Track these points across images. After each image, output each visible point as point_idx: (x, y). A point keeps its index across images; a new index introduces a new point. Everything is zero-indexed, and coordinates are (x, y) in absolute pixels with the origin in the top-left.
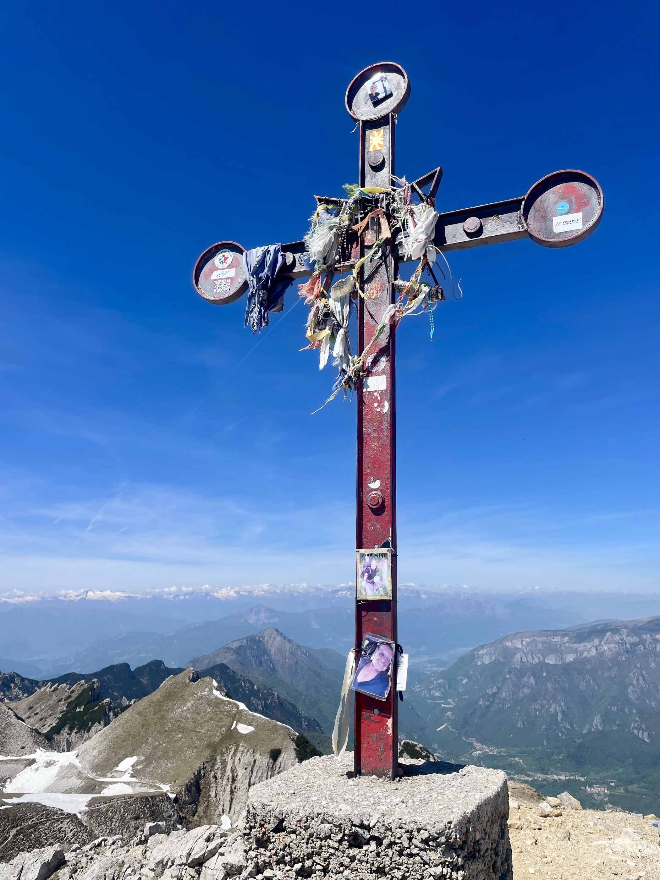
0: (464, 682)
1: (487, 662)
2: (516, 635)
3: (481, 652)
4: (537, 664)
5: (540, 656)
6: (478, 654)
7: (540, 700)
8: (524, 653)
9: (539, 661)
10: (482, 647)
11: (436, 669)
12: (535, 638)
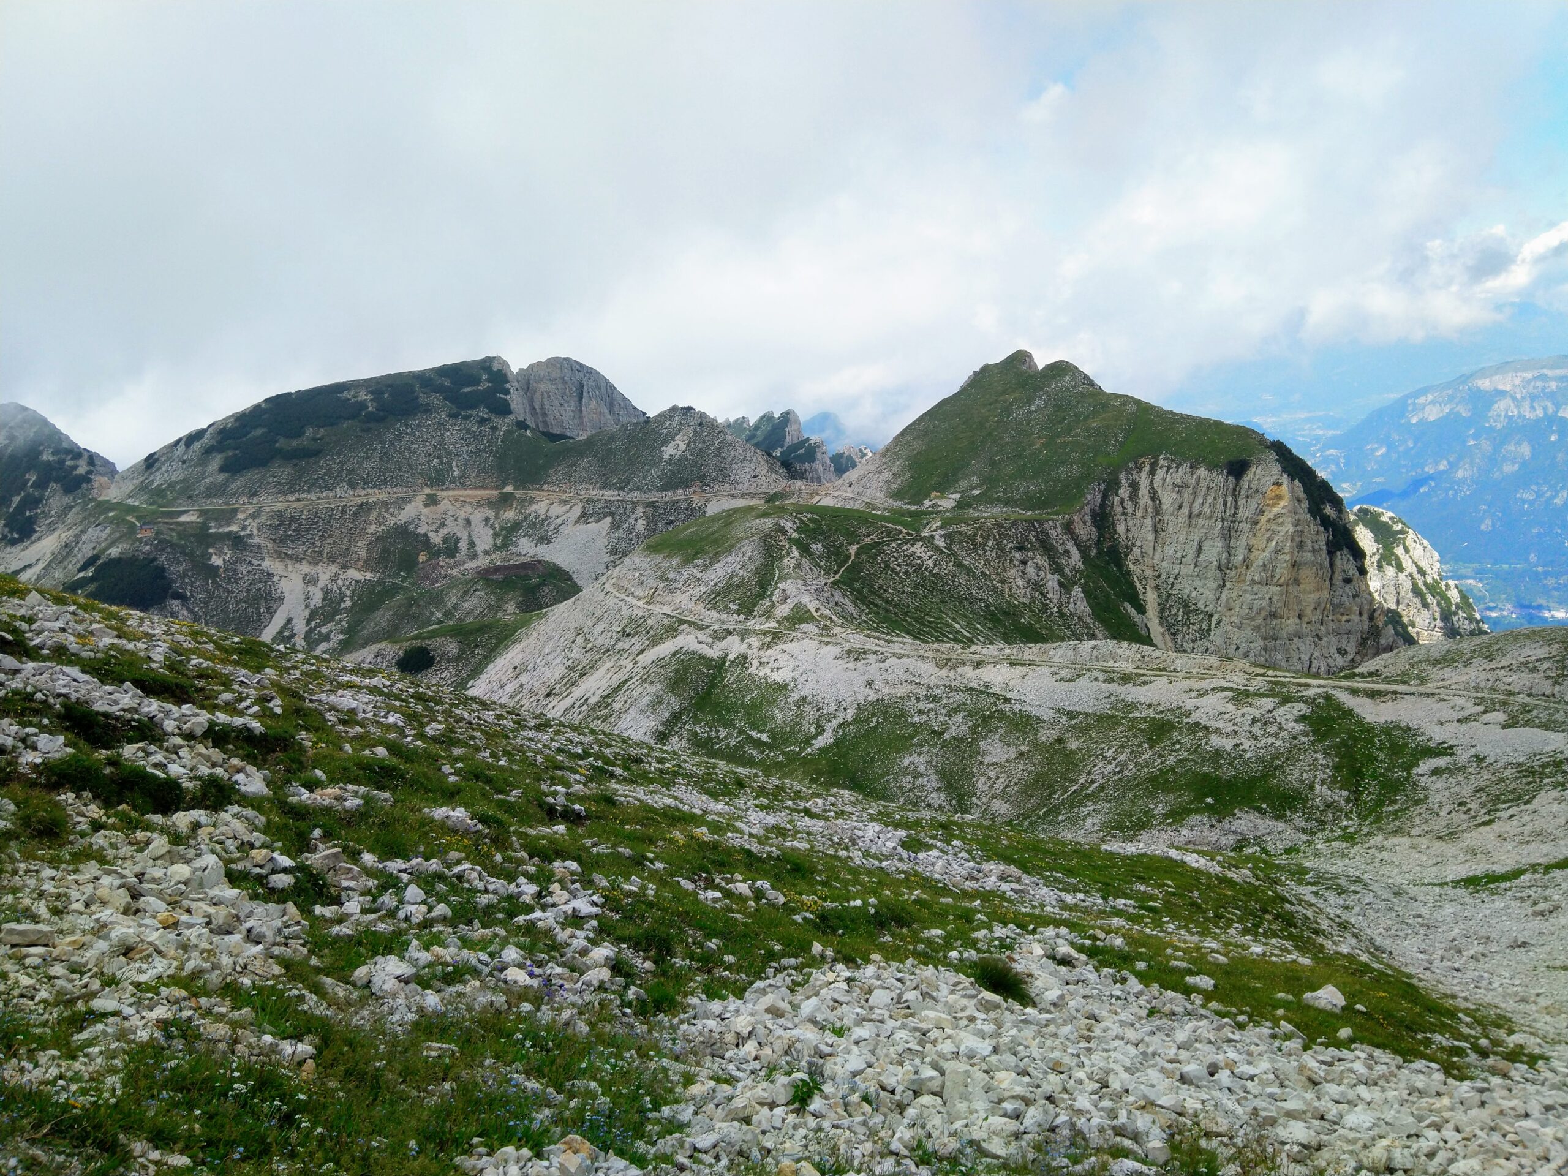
0: (1378, 454)
1: (1431, 419)
2: (1503, 368)
3: (1421, 400)
4: (1538, 421)
5: (1549, 405)
6: (1414, 404)
7: (1537, 484)
8: (1514, 398)
9: (1546, 414)
10: (1424, 391)
11: (1320, 432)
12: (1545, 371)
